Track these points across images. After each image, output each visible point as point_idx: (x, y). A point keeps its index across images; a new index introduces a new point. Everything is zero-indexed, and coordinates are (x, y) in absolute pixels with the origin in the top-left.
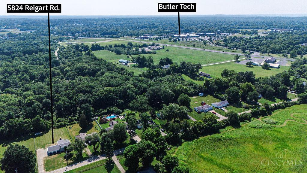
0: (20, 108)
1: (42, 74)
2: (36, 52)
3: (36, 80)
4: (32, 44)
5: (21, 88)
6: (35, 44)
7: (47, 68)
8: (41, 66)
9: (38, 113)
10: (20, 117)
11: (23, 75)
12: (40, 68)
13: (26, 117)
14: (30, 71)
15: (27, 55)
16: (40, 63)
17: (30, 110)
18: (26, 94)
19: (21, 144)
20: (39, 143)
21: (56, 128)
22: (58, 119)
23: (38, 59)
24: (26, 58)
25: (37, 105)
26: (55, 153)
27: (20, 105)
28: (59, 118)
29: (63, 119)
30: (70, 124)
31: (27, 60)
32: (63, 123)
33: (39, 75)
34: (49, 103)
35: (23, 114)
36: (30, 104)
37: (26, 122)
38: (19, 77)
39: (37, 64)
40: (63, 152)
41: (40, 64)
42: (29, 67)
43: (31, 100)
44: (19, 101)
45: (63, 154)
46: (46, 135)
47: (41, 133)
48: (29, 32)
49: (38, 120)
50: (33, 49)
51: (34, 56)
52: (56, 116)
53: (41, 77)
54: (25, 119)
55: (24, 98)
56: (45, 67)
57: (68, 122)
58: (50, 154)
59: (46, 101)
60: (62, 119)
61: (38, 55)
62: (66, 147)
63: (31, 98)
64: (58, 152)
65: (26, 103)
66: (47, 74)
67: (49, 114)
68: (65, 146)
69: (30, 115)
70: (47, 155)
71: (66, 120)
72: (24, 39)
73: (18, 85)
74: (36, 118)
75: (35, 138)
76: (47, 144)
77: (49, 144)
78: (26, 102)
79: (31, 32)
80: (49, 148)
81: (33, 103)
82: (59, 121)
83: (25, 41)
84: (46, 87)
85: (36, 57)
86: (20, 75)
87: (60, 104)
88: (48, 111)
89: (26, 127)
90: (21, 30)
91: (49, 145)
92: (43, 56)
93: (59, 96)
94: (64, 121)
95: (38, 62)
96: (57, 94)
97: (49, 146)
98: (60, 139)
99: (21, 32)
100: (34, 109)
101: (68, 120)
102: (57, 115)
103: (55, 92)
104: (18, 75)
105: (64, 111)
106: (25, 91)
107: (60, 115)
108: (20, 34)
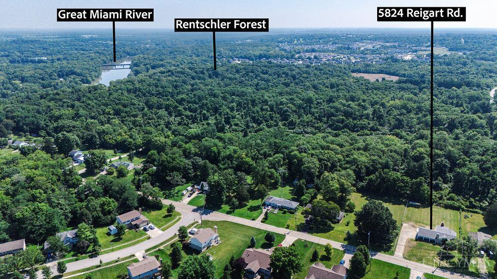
0: (403, 160)
1: (453, 120)
2: (459, 86)
3: (441, 127)
4: (458, 73)
5: (416, 133)
6: (463, 73)
7: (465, 113)
8: (457, 109)
9: (425, 174)
10: (399, 172)
11: (425, 116)
12: (455, 111)
13: (407, 174)
14: (438, 112)
15: (443, 89)
16: (458, 103)
17: (414, 166)
18: (417, 144)
19: (386, 205)
20: (410, 216)
21: (443, 207)
22: (450, 195)
23: (458, 97)
24: (440, 92)
25: (427, 163)
26: (427, 240)
27: (405, 156)
28: (453, 195)
29: (460, 198)
30: (468, 211)
31: (440, 96)
32: (457, 204)
33: (448, 121)
34: (445, 166)
35: (404, 169)
36: (418, 158)
37: (403, 181)
38: (418, 118)
39: (452, 104)
40: (439, 245)
41: (457, 106)
42: (439, 106)
43: (421, 153)
44: (406, 150)
45: (439, 248)
46: (423, 209)
47: (418, 204)
48: (461, 54)
49: (420, 184)
50: (456, 80)
51: (453, 92)
52: (450, 189)
53: (450, 124)
54: (404, 176)
55: (413, 148)
56: (462, 112)
57: (466, 207)
58: (419, 239)
59: (442, 161)
60: (456, 197)
61: (459, 91)
62: (446, 240)
63: (422, 150)
64: (432, 242)
65: (414, 155)
66: (461, 123)
67: (439, 181)
68: (445, 237)
69: (411, 173)
70: (414, 238)
71: (463, 202)
72: (449, 64)
73: (413, 129)
74: (418, 180)
75: (408, 207)
76: (420, 222)
77: (423, 223)
78: (413, 153)
79: (464, 54)
80: (420, 229)
81: (423, 158)
82: (451, 199)
83: (450, 67)
84: (451, 141)
85: (455, 92)
86: (420, 115)
87: (464, 174)
88: (439, 178)
89: (401, 187)
90: (450, 50)
91: (423, 225)
92: (467, 94)
93: (466, 161)
94: (460, 201)
95: (455, 102)
96: (463, 157)
97: (422, 226)
98: (442, 225)
99: (449, 53)
100: (421, 167)
101: (468, 203)
102: (452, 188)
103: (463, 152)
104: (418, 114)
105: (467, 186)
106: (418, 139)
107: (456, 190)
108: (445, 55)
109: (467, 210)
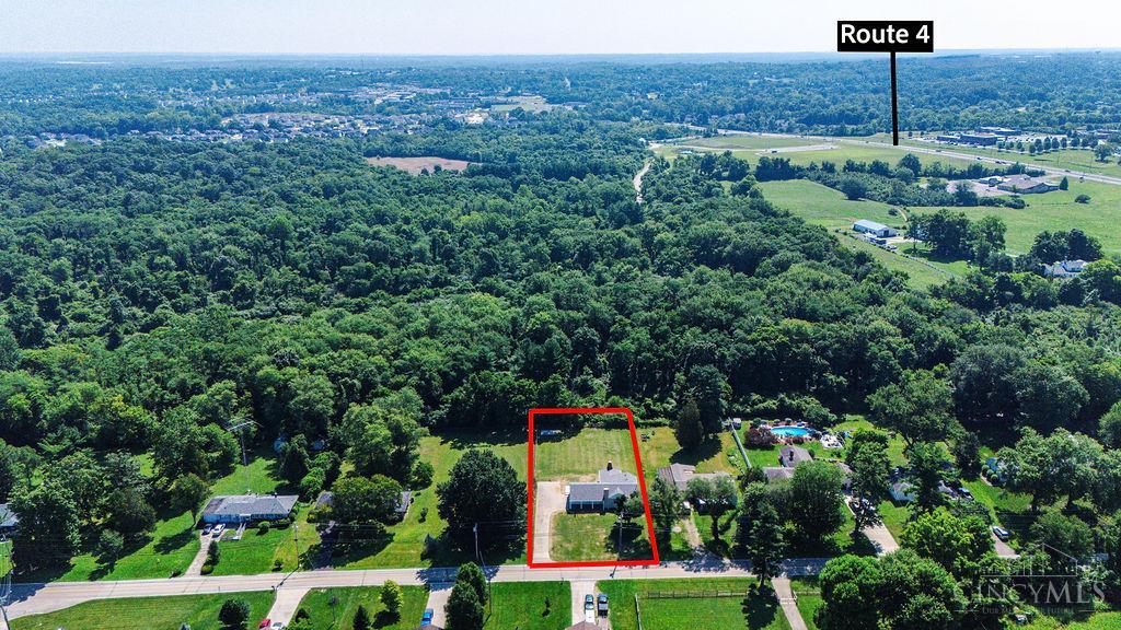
0: (512, 343)
1: (586, 245)
2: (581, 174)
3: (567, 261)
4: (573, 148)
5: (524, 281)
6: (581, 147)
7: (602, 228)
8: (587, 220)
9: (559, 367)
10: (508, 370)
11: (534, 242)
12: (585, 225)
13: (526, 372)
14: (556, 231)
15: (555, 182)
16: (586, 208)
17: (538, 352)
18: (534, 303)
19: (500, 451)
20: (546, 462)
21: (602, 427)
22: (610, 400)
23: (583, 196)
24: (550, 189)
25: (559, 341)
26: (587, 508)
27: (514, 333)
28: (616, 398)
29: (628, 401)
30: (646, 425)
31: (552, 197)
32: (624, 416)
33: (578, 247)
34: (592, 342)
35: (517, 360)
36: (540, 335)
37: (521, 390)
38: (523, 249)
39: (576, 211)
40: (611, 510)
41: (587, 215)
42: (555, 219)
43: (544, 323)
44: (514, 321)
45: (612, 519)
46: (569, 441)
47: (558, 431)
48: (570, 108)
49: (555, 389)
50: (573, 163)
51: (573, 187)
52: (606, 387)
53: (582, 254)
54: (520, 377)
55: (528, 314)
56: (597, 225)
57: (642, 418)
58: (574, 509)
59: (585, 333)
60: (622, 402)
61: (583, 184)
62: (623, 498)
63: (545, 316)
64: (598, 508)
65: (531, 330)
66: (600, 249)
67: (587, 376)
68: (619, 492)
69: (537, 368)
70: (563, 509)
71: (635, 409)
72: (554, 131)
73: (517, 272)
74: (551, 381)
75: (539, 444)
76: (569, 472)
77: (575, 472)
78: (530, 326)
79: (576, 108)
80: (572, 487)
81: (549, 333)
82: (614, 406)
83: (556, 136)
84: (592, 288)
85: (576, 188)
86: (526, 242)
87: (626, 351)
88: (586, 368)
89: (519, 404)
90: (550, 101)
91: (574, 476)
92: (598, 188)
93: (626, 325)
94: (629, 407)
95: (581, 207)
96: (619, 317)
97: (573, 480)
98: (610, 467)
99: (548, 108)
100: (550, 352)
101: (643, 410)
102: (610, 385)
103: (616, 307)
104: (522, 240)
105: (634, 376)
106: (532, 293)
107: (618, 387)
108: (544, 113)
109: (643, 424)
